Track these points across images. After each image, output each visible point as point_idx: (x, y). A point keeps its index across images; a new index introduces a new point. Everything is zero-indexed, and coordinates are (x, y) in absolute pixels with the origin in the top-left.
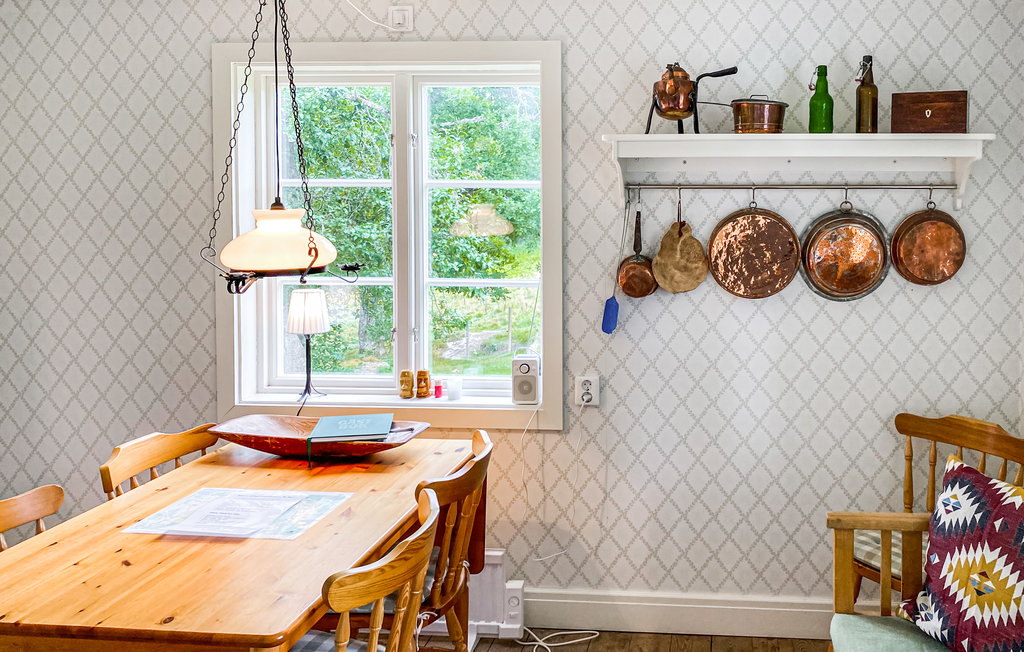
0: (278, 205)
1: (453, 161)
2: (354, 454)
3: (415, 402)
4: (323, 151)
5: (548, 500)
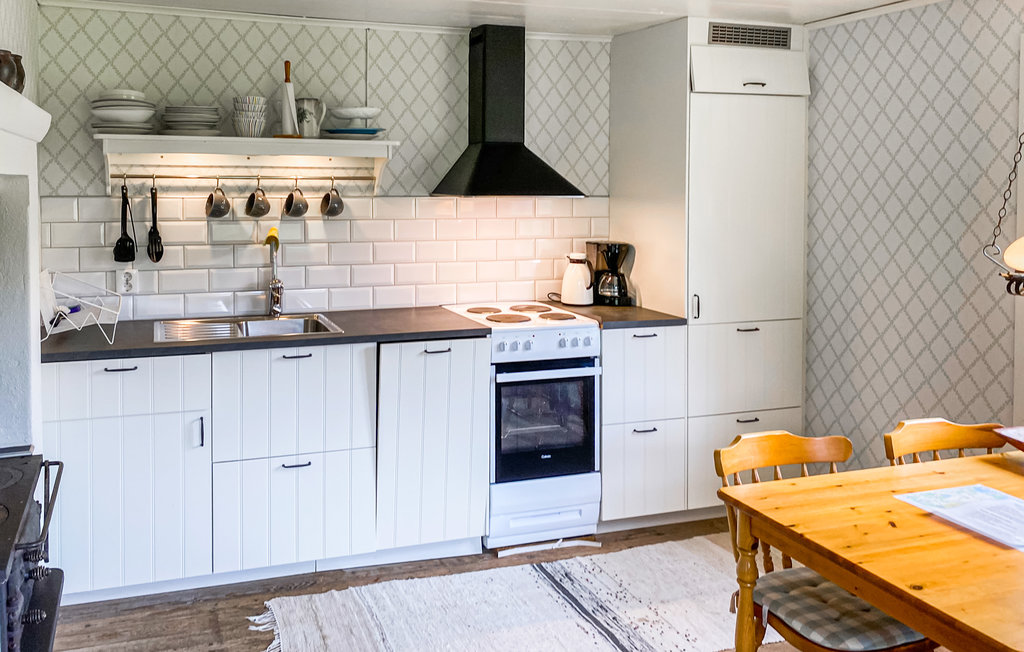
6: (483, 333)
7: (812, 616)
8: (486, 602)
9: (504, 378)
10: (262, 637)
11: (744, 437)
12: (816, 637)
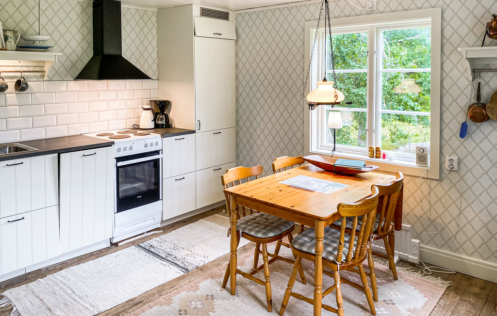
0: (325, 80)
1: (401, 59)
2: (350, 173)
3: (374, 159)
4: (344, 57)
5: (432, 209)
6: (110, 144)
7: (257, 229)
8: (118, 265)
9: (120, 164)
10: (6, 309)
11: (229, 170)
12: (259, 235)
